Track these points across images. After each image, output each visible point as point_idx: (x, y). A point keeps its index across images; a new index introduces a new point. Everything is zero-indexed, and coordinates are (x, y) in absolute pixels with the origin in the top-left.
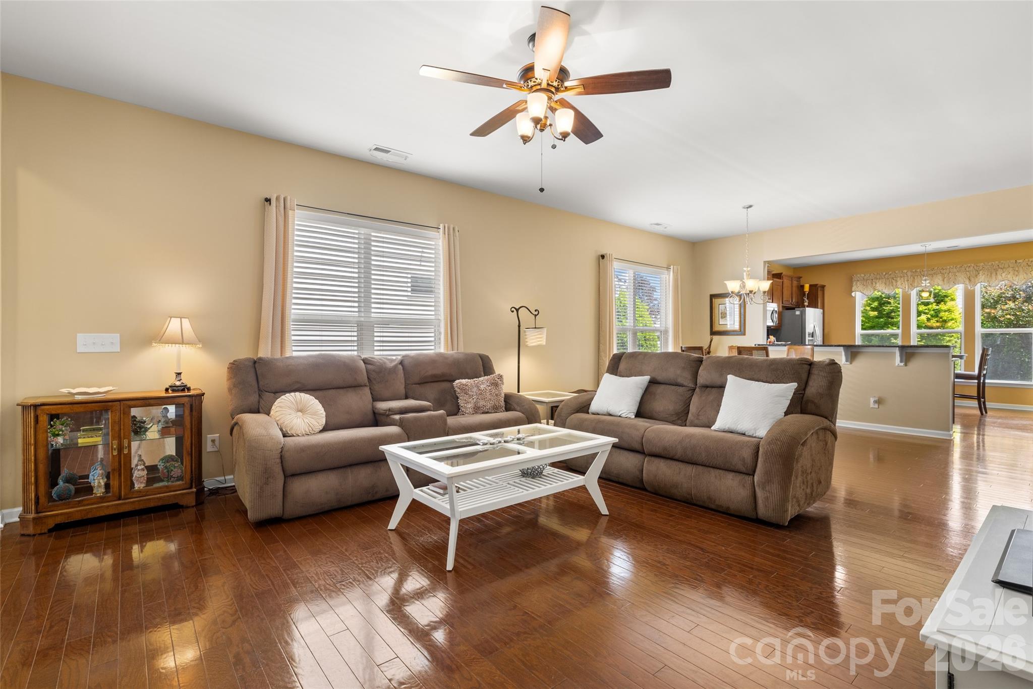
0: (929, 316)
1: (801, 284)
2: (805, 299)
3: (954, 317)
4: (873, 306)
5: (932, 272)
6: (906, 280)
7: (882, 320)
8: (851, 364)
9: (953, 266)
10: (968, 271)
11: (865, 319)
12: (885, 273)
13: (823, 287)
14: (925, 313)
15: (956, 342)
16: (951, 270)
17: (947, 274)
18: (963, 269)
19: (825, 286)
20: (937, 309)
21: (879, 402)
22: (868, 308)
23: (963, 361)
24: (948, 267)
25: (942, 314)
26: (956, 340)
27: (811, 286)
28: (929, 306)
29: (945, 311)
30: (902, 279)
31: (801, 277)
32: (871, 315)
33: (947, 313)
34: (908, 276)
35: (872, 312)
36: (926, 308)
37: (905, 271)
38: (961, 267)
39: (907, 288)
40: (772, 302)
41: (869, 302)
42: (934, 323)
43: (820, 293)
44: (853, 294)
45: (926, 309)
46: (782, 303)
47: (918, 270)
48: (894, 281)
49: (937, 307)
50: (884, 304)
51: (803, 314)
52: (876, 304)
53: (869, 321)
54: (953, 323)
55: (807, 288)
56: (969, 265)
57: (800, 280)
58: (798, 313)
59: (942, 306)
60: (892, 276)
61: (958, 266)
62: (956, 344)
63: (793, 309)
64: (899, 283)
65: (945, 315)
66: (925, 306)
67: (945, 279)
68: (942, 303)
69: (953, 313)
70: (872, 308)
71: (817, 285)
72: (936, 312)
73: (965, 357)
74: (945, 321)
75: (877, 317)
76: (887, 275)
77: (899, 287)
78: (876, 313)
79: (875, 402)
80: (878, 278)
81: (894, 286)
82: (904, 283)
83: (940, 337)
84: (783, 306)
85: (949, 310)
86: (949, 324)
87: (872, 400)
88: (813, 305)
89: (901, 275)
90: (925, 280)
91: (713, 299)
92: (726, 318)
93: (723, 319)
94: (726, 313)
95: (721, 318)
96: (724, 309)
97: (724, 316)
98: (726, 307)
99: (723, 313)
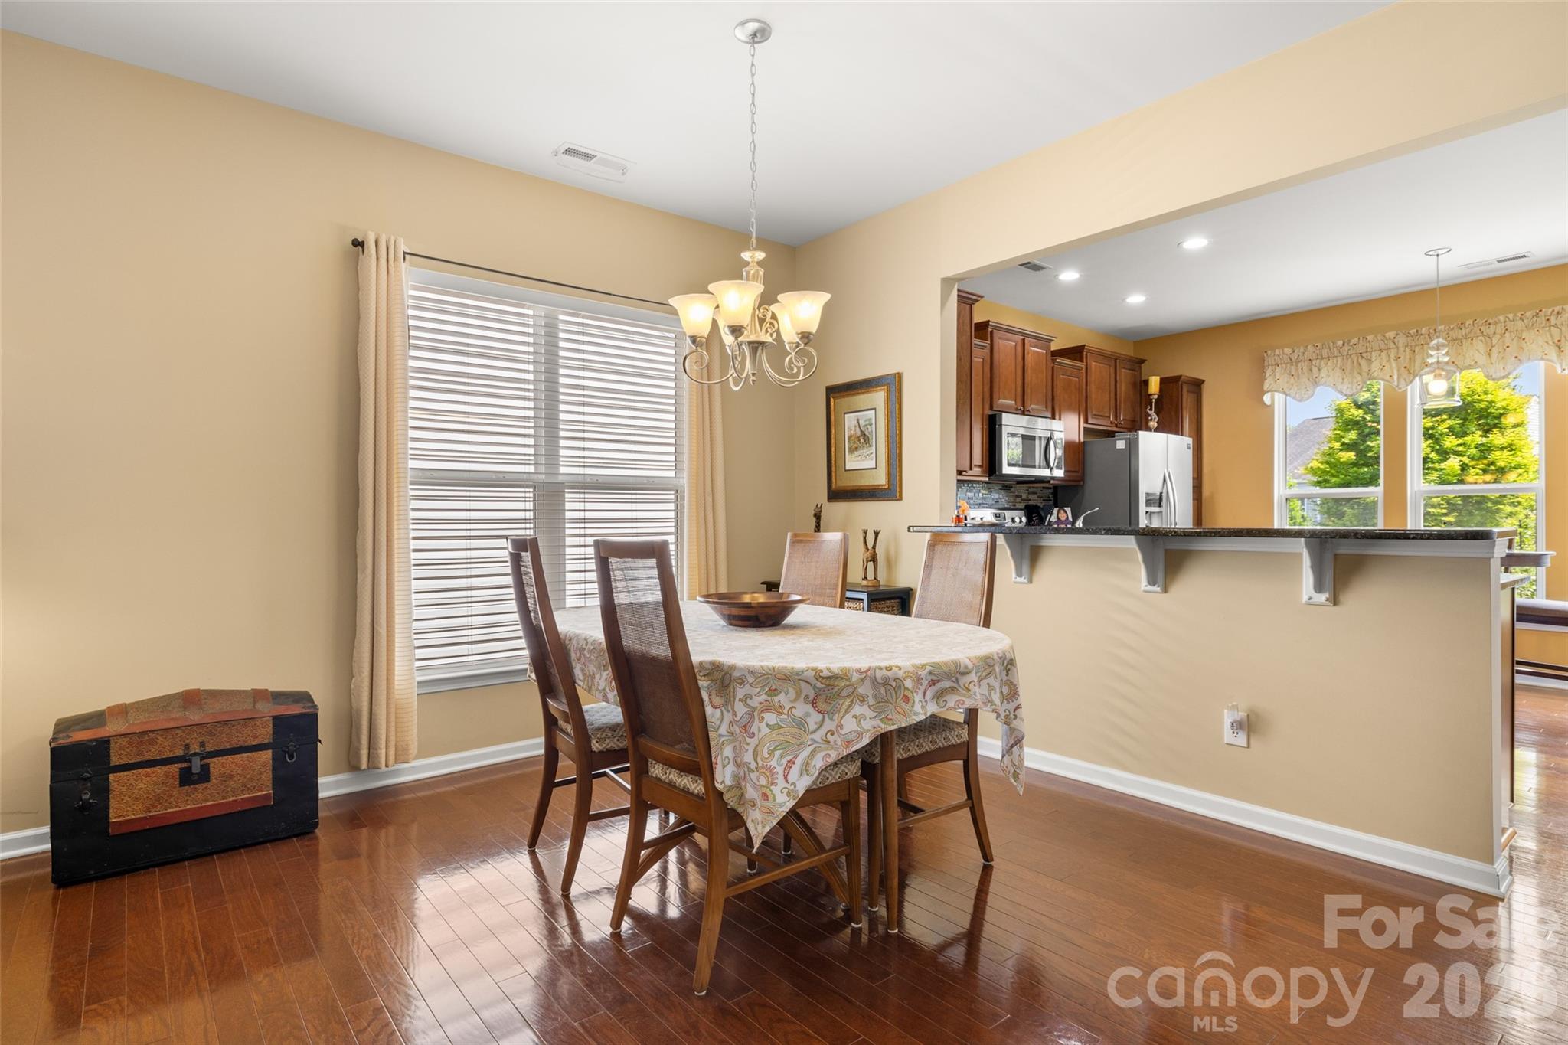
0: (1466, 460)
1: (1143, 379)
2: (1152, 413)
3: (1522, 462)
4: (1346, 441)
5: (1459, 334)
6: (1392, 356)
7: (1366, 469)
8: (1165, 590)
9: (1515, 315)
10: (1556, 326)
11: (1331, 468)
12: (1340, 343)
13: (1197, 385)
14: (1458, 454)
15: (1527, 517)
16: (1510, 325)
17: (1498, 336)
18: (1542, 320)
19: (1203, 381)
20: (1482, 445)
21: (1248, 725)
22: (1337, 445)
23: (1542, 570)
24: (1502, 318)
25: (1495, 455)
26: (1526, 512)
27: (1163, 381)
28: (1466, 438)
29: (1502, 449)
30: (1384, 355)
31: (1143, 361)
32: (1342, 460)
33: (1506, 453)
34: (1398, 348)
35: (1344, 454)
36: (1460, 441)
37: (1391, 334)
38: (1537, 315)
39: (1395, 377)
40: (1053, 418)
41: (1338, 432)
42: (1477, 474)
43: (1187, 399)
44: (1267, 398)
45: (1460, 445)
46: (1086, 422)
47: (1424, 331)
48: (1363, 362)
49: (1484, 440)
50: (1368, 435)
51: (1133, 447)
52: (1352, 436)
53: (1337, 472)
54: (1520, 475)
55: (1154, 385)
56: (1557, 309)
57: (1141, 367)
58: (1121, 444)
59: (1496, 438)
60: (1360, 348)
61: (1529, 314)
62: (1528, 521)
63: (1111, 434)
64: (1375, 366)
65: (1501, 458)
66: (1457, 437)
67: (1494, 350)
68: (1495, 430)
69: (1519, 453)
70: (1343, 444)
71: (1180, 377)
72: (1481, 451)
73: (1548, 562)
74: (1502, 471)
75: (1354, 464)
76: (1346, 348)
77: (1375, 374)
78: (1351, 456)
79: (1238, 726)
80: (1325, 355)
81: (1365, 374)
82: (1387, 365)
83: (1490, 505)
84: (1085, 429)
85: (1511, 447)
86: (1512, 476)
87: (1228, 718)
88: (1169, 425)
89: (1381, 343)
90: (1438, 348)
91: (832, 400)
92: (860, 452)
93: (853, 456)
94: (859, 437)
95: (849, 452)
96: (855, 426)
97: (855, 445)
98: (858, 420)
99: (853, 438)
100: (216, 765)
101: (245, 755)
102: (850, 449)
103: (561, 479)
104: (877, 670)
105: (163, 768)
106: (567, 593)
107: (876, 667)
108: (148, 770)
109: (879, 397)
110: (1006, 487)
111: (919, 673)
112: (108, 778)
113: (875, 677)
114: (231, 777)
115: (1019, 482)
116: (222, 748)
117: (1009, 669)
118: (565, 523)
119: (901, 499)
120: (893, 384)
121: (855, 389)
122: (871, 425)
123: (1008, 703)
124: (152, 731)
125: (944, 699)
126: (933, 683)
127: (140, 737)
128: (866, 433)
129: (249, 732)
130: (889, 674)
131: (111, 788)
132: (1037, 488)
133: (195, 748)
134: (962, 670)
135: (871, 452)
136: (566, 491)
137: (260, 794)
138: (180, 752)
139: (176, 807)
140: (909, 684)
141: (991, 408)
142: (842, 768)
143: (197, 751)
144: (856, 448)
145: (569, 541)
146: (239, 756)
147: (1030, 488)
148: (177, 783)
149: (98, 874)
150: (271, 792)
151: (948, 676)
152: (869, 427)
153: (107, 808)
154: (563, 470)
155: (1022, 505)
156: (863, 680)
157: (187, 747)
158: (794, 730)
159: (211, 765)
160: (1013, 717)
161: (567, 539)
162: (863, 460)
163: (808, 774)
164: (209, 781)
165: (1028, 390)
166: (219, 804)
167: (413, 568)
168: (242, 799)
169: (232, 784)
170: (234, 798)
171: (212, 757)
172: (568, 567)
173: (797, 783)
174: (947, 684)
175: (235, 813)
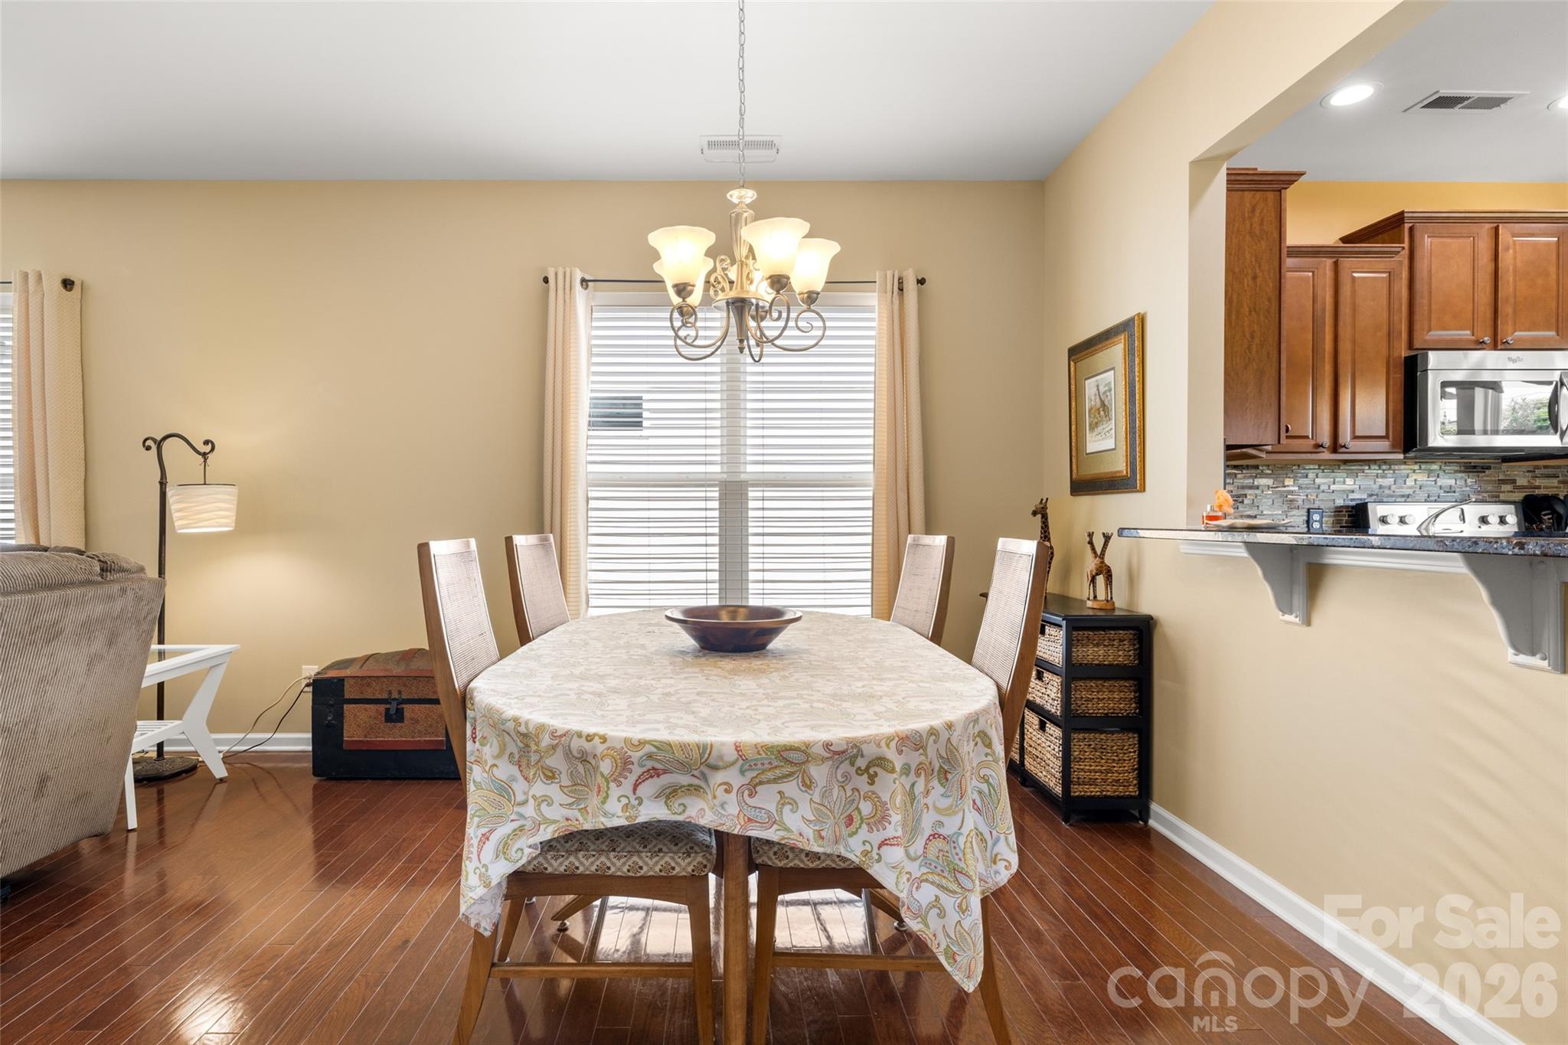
8: (1563, 667)
91: (1072, 363)
92: (1100, 429)
93: (1094, 434)
94: (1099, 409)
95: (1090, 430)
96: (1095, 395)
97: (1096, 420)
98: (1098, 386)
99: (1093, 410)
100: (408, 710)
101: (428, 706)
102: (1090, 425)
103: (743, 477)
104: (575, 737)
105: (375, 706)
106: (750, 591)
107: (577, 732)
108: (367, 706)
109: (1117, 351)
110: (1475, 467)
111: (629, 753)
112: (343, 707)
113: (569, 746)
114: (417, 722)
115: (1506, 460)
116: (412, 697)
117: (876, 774)
118: (748, 521)
119: (1143, 489)
120: (1132, 331)
121: (1094, 346)
122: (1110, 390)
123: (871, 831)
124: (369, 677)
125: (680, 801)
126: (654, 773)
127: (363, 680)
128: (1106, 403)
129: (430, 688)
130: (587, 746)
131: (345, 715)
132: (1559, 467)
133: (395, 695)
134: (711, 761)
135: (1110, 427)
136: (749, 489)
137: (436, 739)
138: (385, 696)
139: (382, 737)
140: (606, 767)
141: (1410, 346)
142: (667, 859)
143: (397, 697)
144: (1097, 423)
145: (752, 540)
146: (423, 705)
147: (1538, 467)
148: (383, 719)
149: (337, 776)
150: (444, 739)
151: (684, 767)
152: (1108, 394)
153: (342, 729)
154: (750, 468)
155: (1519, 496)
156: (554, 748)
157: (390, 692)
158: (493, 796)
159: (405, 710)
160: (877, 857)
161: (750, 538)
162: (1103, 439)
163: (506, 859)
164: (403, 722)
165: (1506, 309)
166: (409, 741)
167: (588, 560)
168: (425, 741)
169: (419, 727)
170: (419, 739)
171: (406, 704)
172: (751, 566)
173: (490, 866)
174: (685, 780)
175: (420, 750)
